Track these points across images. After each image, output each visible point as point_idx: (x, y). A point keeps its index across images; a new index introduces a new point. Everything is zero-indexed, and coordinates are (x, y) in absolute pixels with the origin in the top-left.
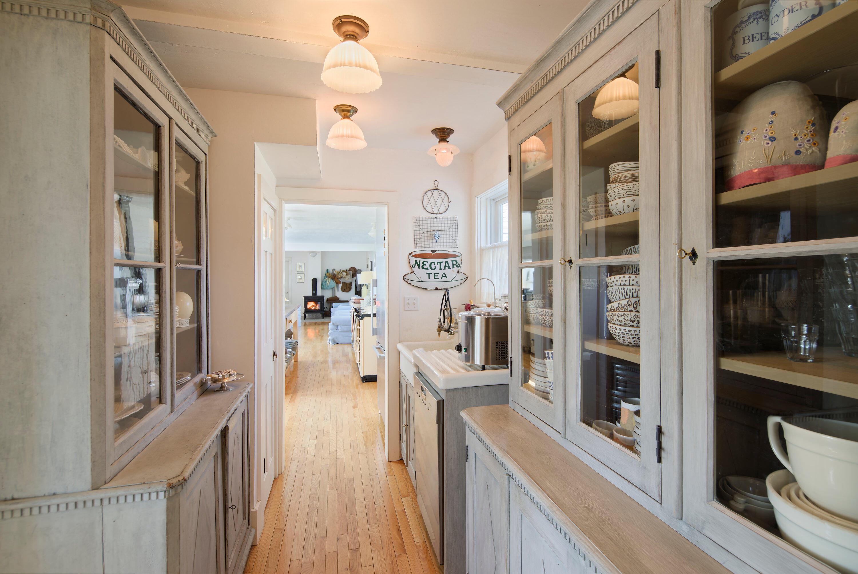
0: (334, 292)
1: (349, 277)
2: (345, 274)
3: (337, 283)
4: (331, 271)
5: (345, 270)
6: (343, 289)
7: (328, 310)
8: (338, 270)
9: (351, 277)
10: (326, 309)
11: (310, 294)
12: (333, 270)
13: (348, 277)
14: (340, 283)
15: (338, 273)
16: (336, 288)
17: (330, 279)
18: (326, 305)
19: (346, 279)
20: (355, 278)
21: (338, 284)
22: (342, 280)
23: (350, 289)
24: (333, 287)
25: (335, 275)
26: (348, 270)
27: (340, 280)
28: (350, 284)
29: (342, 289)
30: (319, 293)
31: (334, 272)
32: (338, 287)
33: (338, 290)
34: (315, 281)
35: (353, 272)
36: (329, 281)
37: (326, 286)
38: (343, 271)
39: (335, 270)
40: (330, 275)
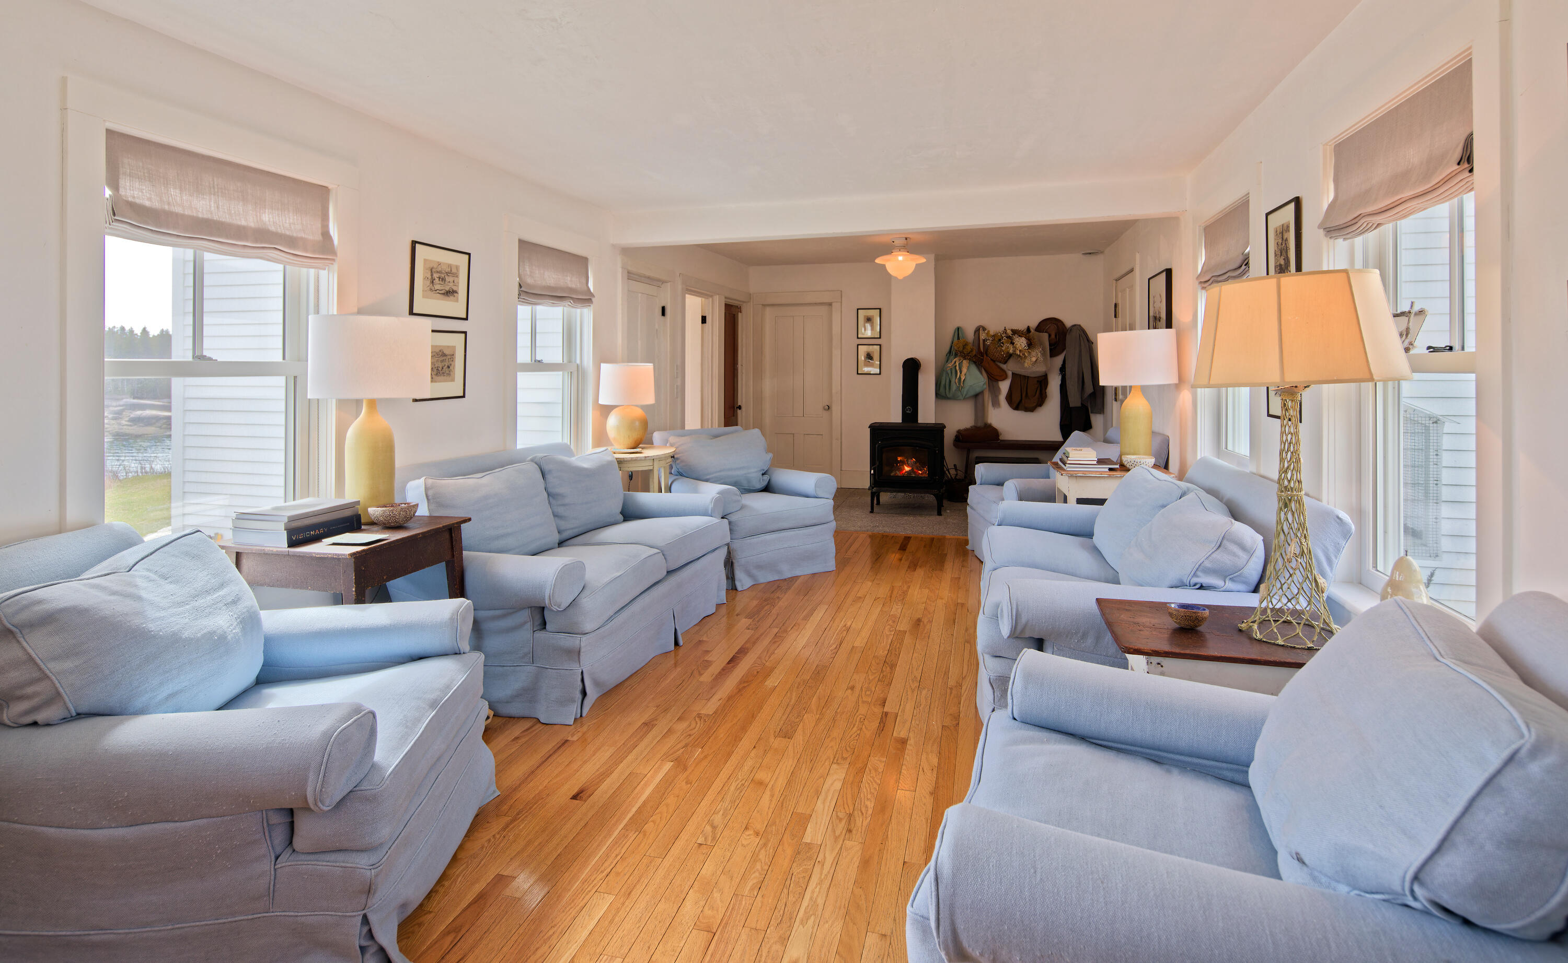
0: (980, 411)
1: (1036, 355)
2: (1021, 342)
3: (994, 378)
4: (970, 334)
5: (1022, 327)
6: (1016, 398)
7: (961, 475)
8: (995, 326)
9: (1044, 354)
10: (953, 472)
11: (895, 415)
12: (977, 330)
13: (1034, 353)
14: (1004, 377)
15: (998, 339)
16: (987, 396)
17: (965, 363)
18: (952, 458)
19: (1027, 363)
20: (1059, 360)
21: (997, 380)
22: (1010, 367)
23: (1041, 400)
24: (978, 390)
25: (987, 348)
26: (1032, 330)
27: (1004, 366)
28: (1043, 381)
29: (1009, 398)
30: (927, 413)
31: (983, 336)
32: (995, 392)
33: (996, 404)
34: (911, 368)
35: (1053, 336)
36: (964, 370)
37: (954, 387)
38: (1015, 332)
39: (984, 329)
40: (969, 348)
